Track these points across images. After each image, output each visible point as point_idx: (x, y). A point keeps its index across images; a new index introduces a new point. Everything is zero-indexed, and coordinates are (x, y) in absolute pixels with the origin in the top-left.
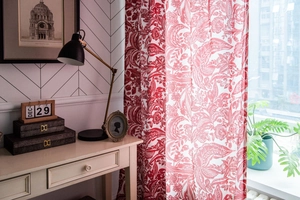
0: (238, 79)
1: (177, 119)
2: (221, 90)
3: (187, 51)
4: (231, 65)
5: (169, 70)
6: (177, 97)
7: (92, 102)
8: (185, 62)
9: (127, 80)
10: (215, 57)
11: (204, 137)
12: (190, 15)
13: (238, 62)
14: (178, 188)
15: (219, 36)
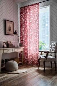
0: (38, 37)
1: (30, 43)
2: (36, 38)
3: (31, 34)
4: (37, 35)
5: (28, 36)
6: (29, 40)
7: (15, 42)
8: (31, 35)
9: (20, 39)
10: (35, 34)
11: (34, 45)
12: (31, 28)
13: (38, 35)
14: (30, 54)
15: (35, 31)
